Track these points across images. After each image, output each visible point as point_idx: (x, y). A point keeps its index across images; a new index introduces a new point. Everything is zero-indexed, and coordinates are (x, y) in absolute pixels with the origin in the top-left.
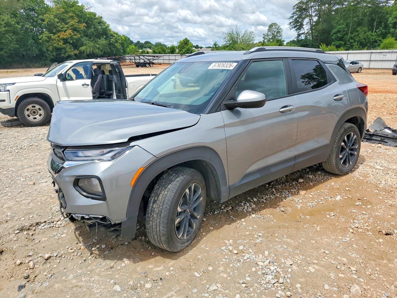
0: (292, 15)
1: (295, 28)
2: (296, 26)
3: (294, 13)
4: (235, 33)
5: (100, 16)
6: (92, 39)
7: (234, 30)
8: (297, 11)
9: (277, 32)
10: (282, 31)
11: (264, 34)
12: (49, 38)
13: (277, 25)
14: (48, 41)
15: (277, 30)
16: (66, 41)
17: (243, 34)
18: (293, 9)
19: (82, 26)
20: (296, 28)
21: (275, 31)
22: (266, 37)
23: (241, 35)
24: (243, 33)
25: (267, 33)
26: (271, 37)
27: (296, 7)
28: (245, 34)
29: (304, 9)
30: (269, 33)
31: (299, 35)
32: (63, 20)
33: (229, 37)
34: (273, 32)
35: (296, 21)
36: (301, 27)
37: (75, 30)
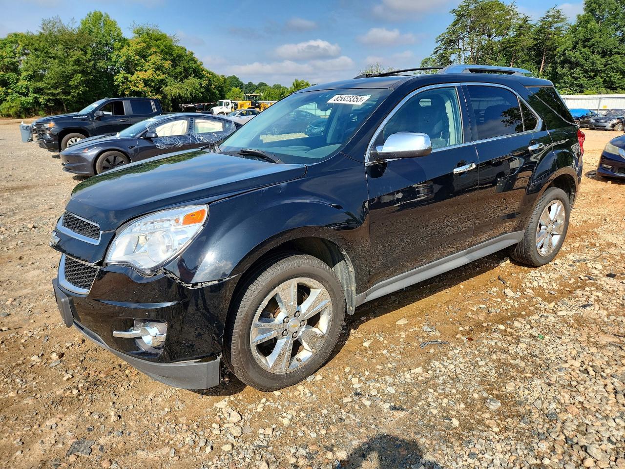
0: (436, 50)
3: (437, 48)
5: (191, 51)
6: (179, 80)
8: (443, 44)
12: (126, 78)
14: (123, 83)
16: (146, 82)
18: (437, 42)
19: (167, 64)
27: (439, 39)
32: (144, 57)
35: (442, 57)
37: (158, 68)
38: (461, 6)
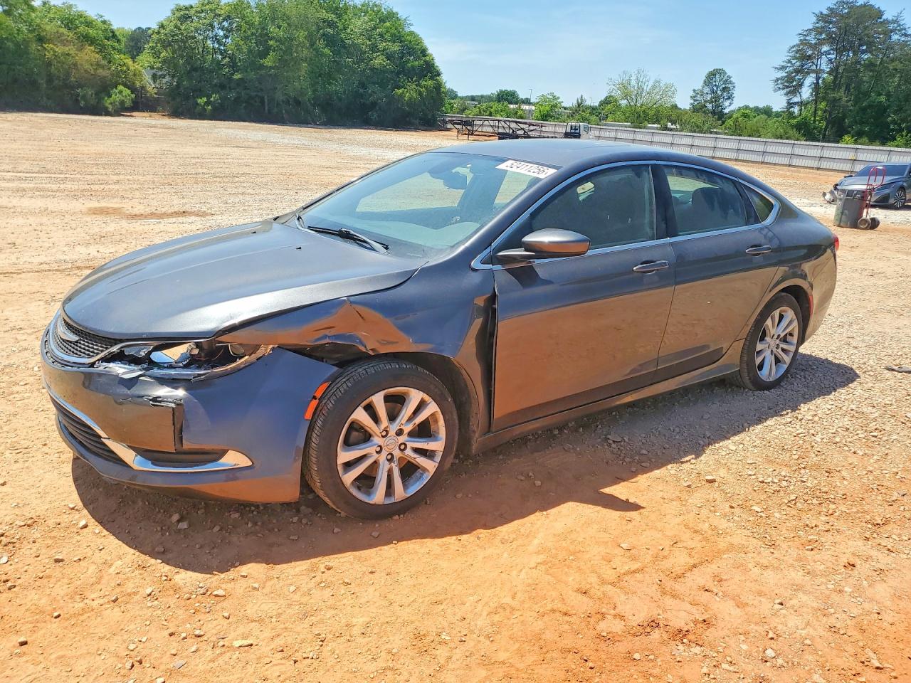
1: (783, 89)
2: (787, 87)
3: (789, 62)
4: (633, 83)
7: (634, 78)
8: (795, 58)
9: (724, 89)
10: (734, 87)
11: (694, 91)
13: (726, 73)
15: (724, 86)
17: (649, 87)
20: (785, 91)
21: (718, 87)
22: (699, 98)
23: (647, 88)
24: (651, 84)
25: (701, 88)
26: (709, 99)
28: (654, 87)
29: (809, 57)
30: (707, 90)
31: (790, 105)
33: (619, 91)
34: (715, 88)
35: (789, 79)
36: (796, 90)
38: (831, 10)
